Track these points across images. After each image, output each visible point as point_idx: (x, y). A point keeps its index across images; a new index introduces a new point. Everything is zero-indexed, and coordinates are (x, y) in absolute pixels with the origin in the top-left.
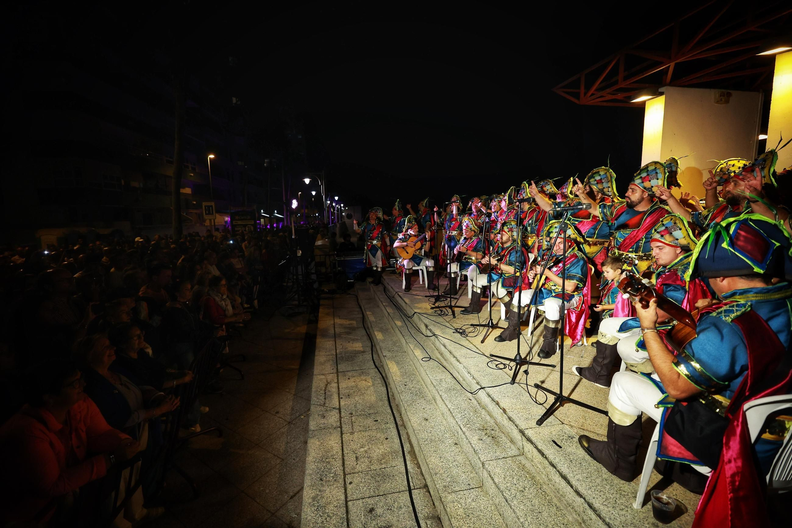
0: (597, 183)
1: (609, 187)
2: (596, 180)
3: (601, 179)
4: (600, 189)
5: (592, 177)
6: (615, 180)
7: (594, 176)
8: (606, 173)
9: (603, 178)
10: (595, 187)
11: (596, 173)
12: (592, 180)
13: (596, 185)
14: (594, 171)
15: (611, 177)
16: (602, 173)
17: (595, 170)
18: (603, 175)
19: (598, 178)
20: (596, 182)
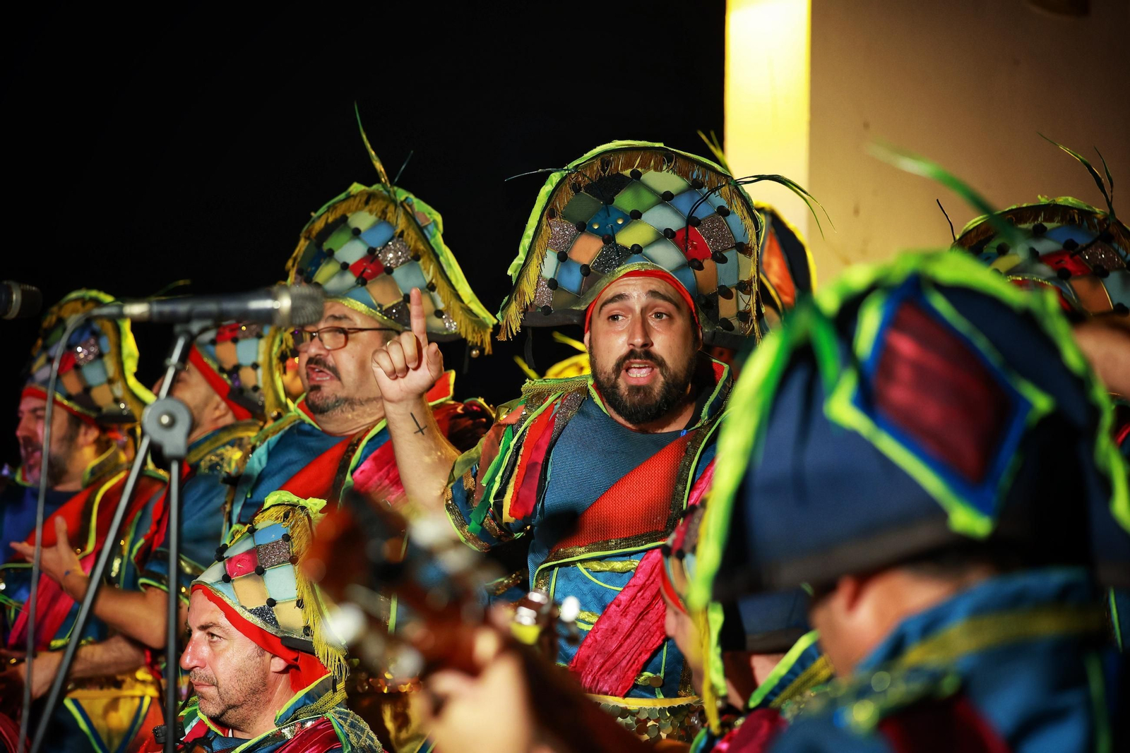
0: (362, 281)
1: (431, 287)
2: (345, 266)
3: (371, 251)
4: (387, 312)
5: (321, 255)
6: (446, 242)
7: (326, 246)
8: (384, 213)
9: (377, 243)
10: (361, 307)
11: (328, 230)
12: (325, 273)
13: (360, 291)
14: (319, 225)
15: (421, 231)
16: (363, 220)
17: (320, 219)
18: (374, 227)
19: (352, 252)
20: (350, 278)
